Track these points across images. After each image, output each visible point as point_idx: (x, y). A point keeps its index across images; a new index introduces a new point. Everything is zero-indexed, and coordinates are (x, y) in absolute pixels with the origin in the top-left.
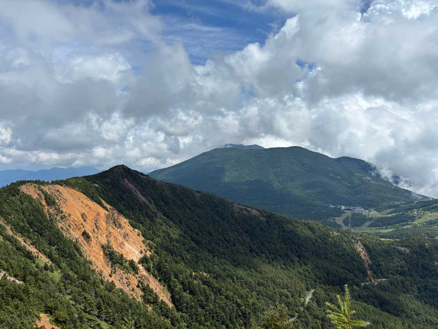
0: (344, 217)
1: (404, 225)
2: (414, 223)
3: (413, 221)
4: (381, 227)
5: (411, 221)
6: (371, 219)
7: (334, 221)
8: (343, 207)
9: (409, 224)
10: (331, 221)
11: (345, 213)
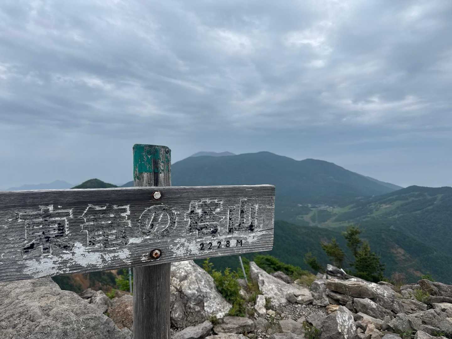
0: (311, 214)
1: (364, 218)
2: (372, 215)
3: (371, 213)
4: (344, 222)
5: (369, 214)
6: (335, 214)
7: (302, 219)
8: (310, 205)
9: (368, 217)
10: (300, 219)
11: (312, 210)
